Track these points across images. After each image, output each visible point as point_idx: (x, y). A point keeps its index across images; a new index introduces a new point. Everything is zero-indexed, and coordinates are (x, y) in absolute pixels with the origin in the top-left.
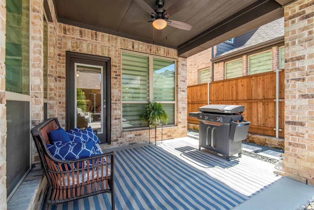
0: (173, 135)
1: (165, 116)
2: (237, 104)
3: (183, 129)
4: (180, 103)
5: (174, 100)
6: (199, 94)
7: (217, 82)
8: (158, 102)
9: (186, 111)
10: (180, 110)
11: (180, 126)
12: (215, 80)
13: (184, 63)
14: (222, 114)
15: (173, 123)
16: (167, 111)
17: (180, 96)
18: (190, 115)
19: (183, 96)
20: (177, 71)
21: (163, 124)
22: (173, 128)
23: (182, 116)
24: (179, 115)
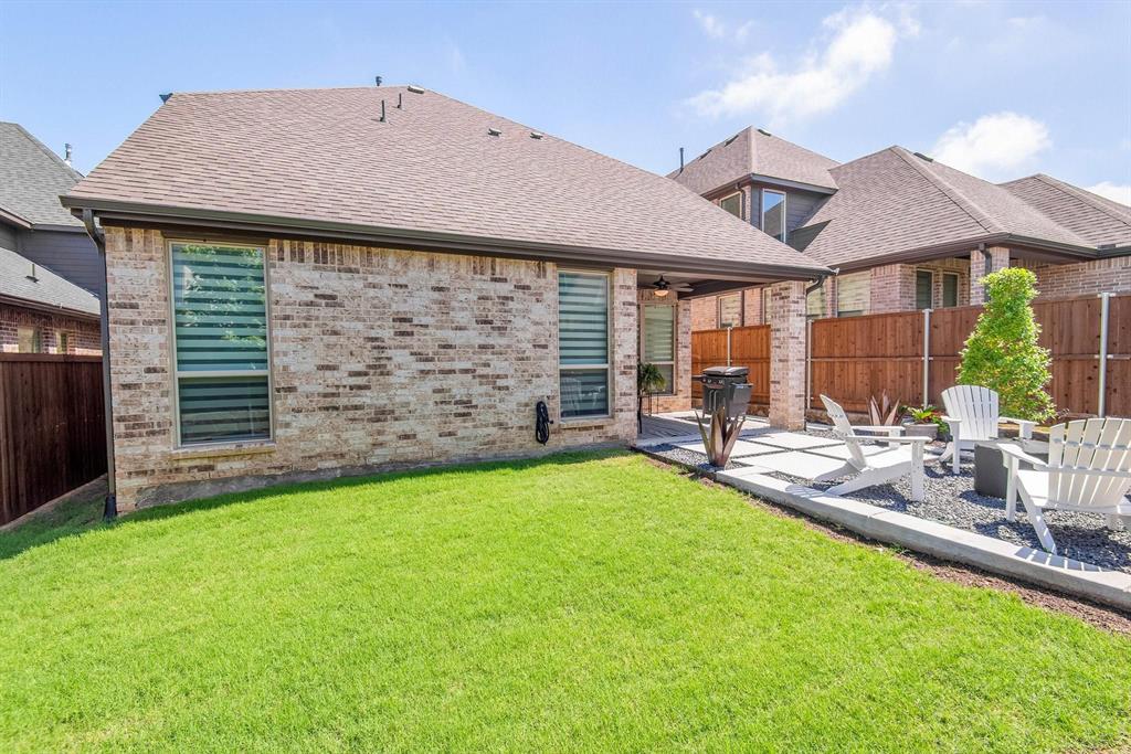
0: (672, 408)
1: (662, 381)
2: (743, 364)
3: (685, 400)
4: (680, 363)
5: (672, 360)
6: (714, 347)
7: (750, 328)
8: (653, 363)
9: (690, 376)
10: (681, 374)
11: (680, 395)
12: (746, 324)
13: (686, 306)
14: (723, 376)
15: (671, 391)
16: (664, 374)
17: (681, 355)
18: (693, 379)
19: (685, 354)
20: (677, 320)
21: (660, 393)
22: (671, 398)
23: (684, 383)
24: (680, 380)
